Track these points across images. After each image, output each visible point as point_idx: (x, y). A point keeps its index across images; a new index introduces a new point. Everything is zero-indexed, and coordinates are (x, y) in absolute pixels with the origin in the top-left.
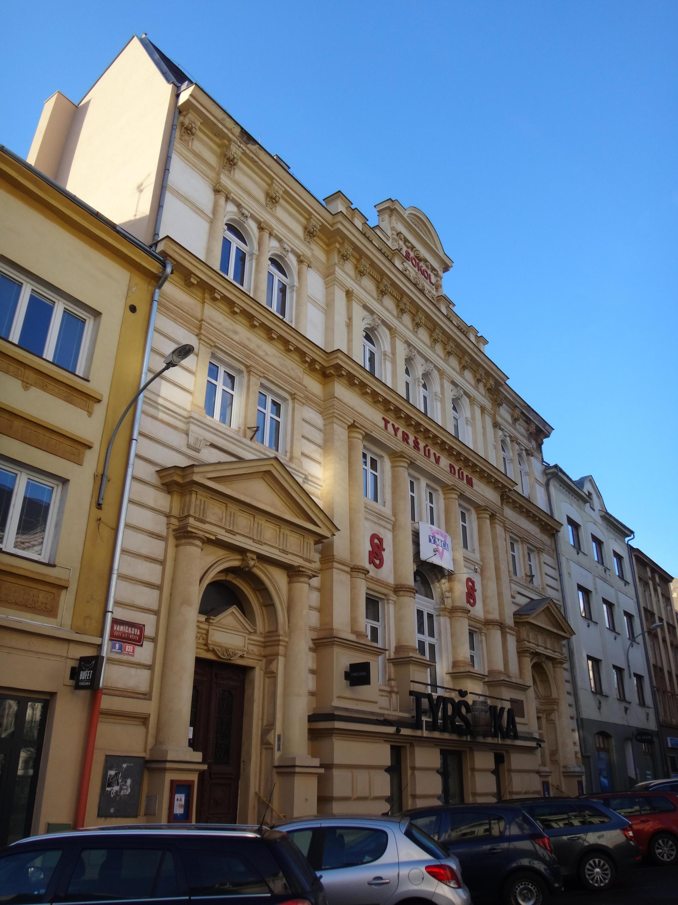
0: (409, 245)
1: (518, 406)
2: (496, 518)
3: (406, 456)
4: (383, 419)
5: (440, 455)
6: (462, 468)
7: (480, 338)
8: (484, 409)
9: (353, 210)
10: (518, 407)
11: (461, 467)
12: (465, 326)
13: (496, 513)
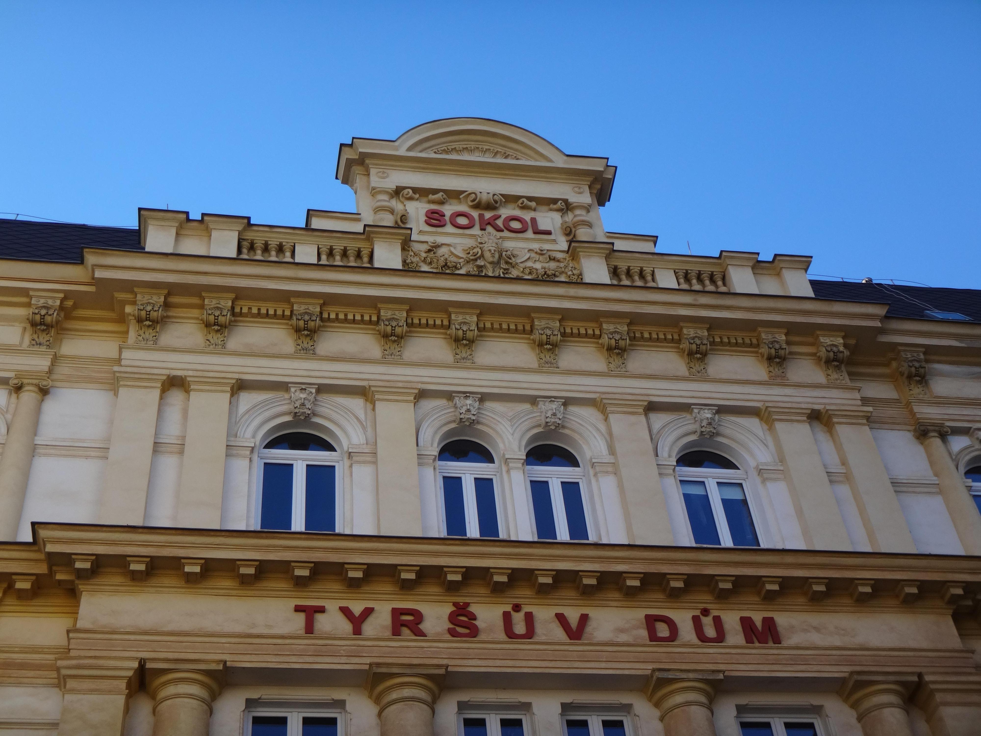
0: (439, 196)
2: (932, 691)
3: (395, 670)
4: (298, 609)
5: (585, 611)
6: (708, 606)
7: (776, 261)
8: (830, 417)
9: (202, 221)
11: (702, 606)
12: (702, 263)
13: (920, 675)
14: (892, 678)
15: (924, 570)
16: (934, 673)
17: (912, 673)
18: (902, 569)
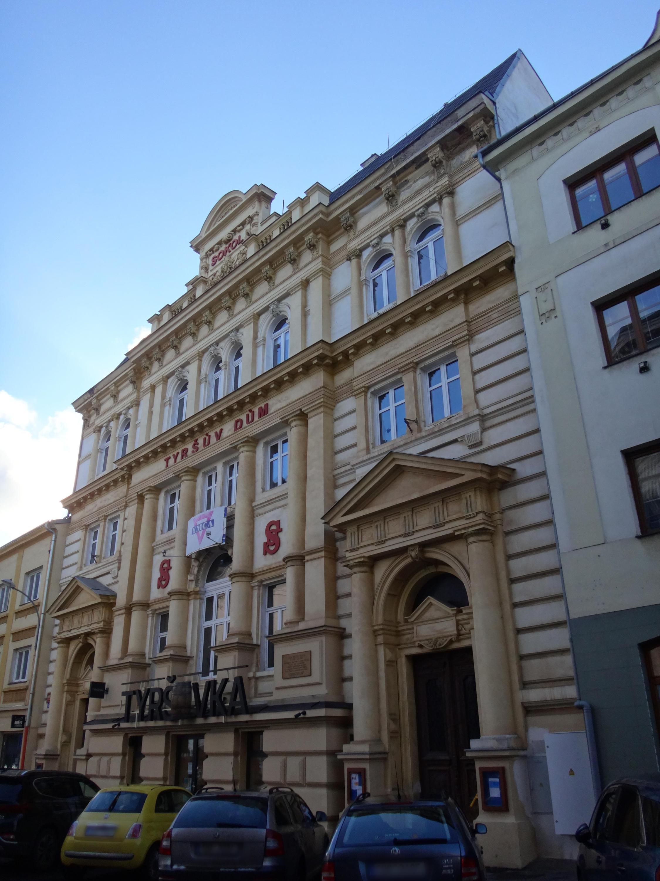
0: (218, 246)
1: (377, 184)
2: (308, 413)
4: (165, 460)
5: (222, 427)
6: (250, 409)
10: (380, 184)
11: (248, 409)
13: (300, 409)
14: (292, 415)
15: (302, 359)
16: (304, 407)
17: (298, 410)
18: (295, 363)
